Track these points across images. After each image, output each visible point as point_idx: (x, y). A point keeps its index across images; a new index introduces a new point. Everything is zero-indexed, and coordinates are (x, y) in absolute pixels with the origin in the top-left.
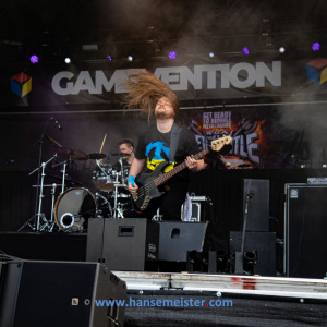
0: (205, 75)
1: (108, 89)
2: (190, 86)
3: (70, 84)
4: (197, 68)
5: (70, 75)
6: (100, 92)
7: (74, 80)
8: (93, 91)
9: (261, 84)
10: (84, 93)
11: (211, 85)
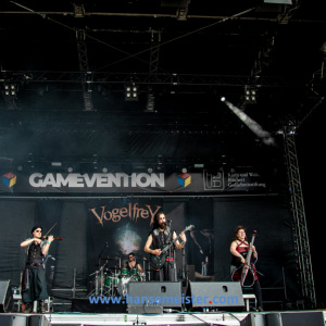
0: (122, 179)
1: (65, 184)
2: (114, 184)
3: (41, 181)
4: (117, 174)
5: (41, 176)
6: (59, 186)
7: (43, 178)
8: (54, 185)
9: (153, 185)
10: (49, 186)
11: (126, 185)
